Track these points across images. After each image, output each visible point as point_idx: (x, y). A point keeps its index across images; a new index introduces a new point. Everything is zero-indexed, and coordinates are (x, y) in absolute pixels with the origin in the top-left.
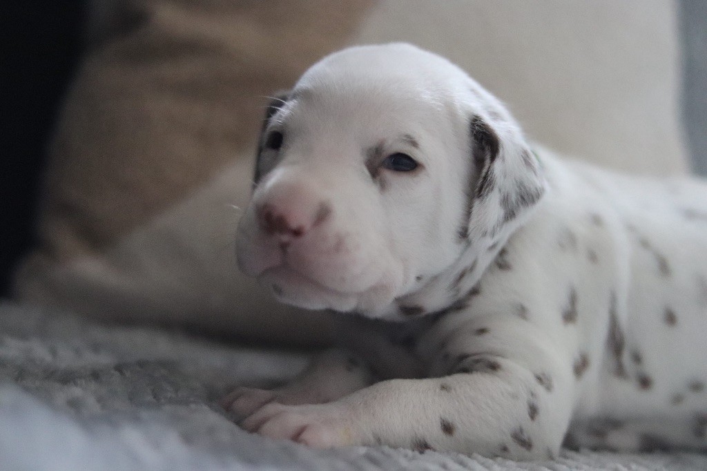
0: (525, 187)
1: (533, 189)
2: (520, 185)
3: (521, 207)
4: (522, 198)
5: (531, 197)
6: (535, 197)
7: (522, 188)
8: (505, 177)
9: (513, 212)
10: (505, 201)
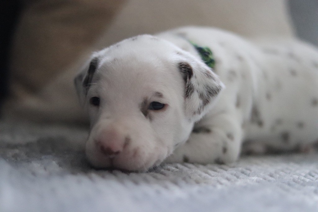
0: (209, 88)
1: (214, 87)
2: (207, 87)
3: (211, 97)
4: (210, 93)
5: (214, 91)
6: (217, 91)
7: (208, 88)
8: (198, 84)
9: (207, 100)
10: (201, 96)
